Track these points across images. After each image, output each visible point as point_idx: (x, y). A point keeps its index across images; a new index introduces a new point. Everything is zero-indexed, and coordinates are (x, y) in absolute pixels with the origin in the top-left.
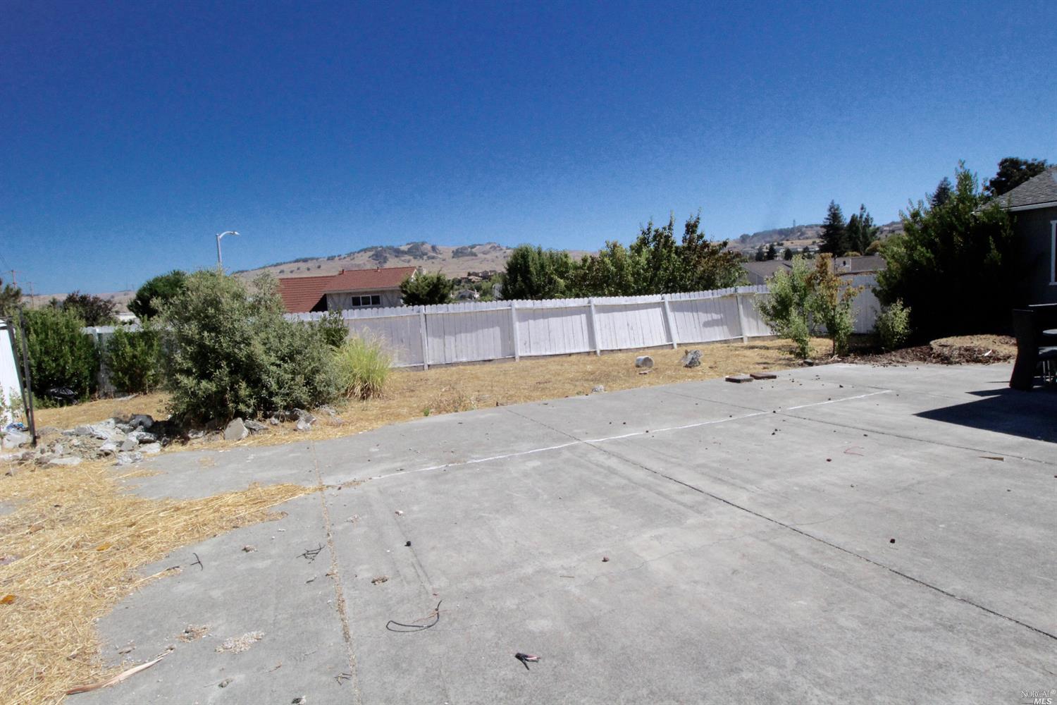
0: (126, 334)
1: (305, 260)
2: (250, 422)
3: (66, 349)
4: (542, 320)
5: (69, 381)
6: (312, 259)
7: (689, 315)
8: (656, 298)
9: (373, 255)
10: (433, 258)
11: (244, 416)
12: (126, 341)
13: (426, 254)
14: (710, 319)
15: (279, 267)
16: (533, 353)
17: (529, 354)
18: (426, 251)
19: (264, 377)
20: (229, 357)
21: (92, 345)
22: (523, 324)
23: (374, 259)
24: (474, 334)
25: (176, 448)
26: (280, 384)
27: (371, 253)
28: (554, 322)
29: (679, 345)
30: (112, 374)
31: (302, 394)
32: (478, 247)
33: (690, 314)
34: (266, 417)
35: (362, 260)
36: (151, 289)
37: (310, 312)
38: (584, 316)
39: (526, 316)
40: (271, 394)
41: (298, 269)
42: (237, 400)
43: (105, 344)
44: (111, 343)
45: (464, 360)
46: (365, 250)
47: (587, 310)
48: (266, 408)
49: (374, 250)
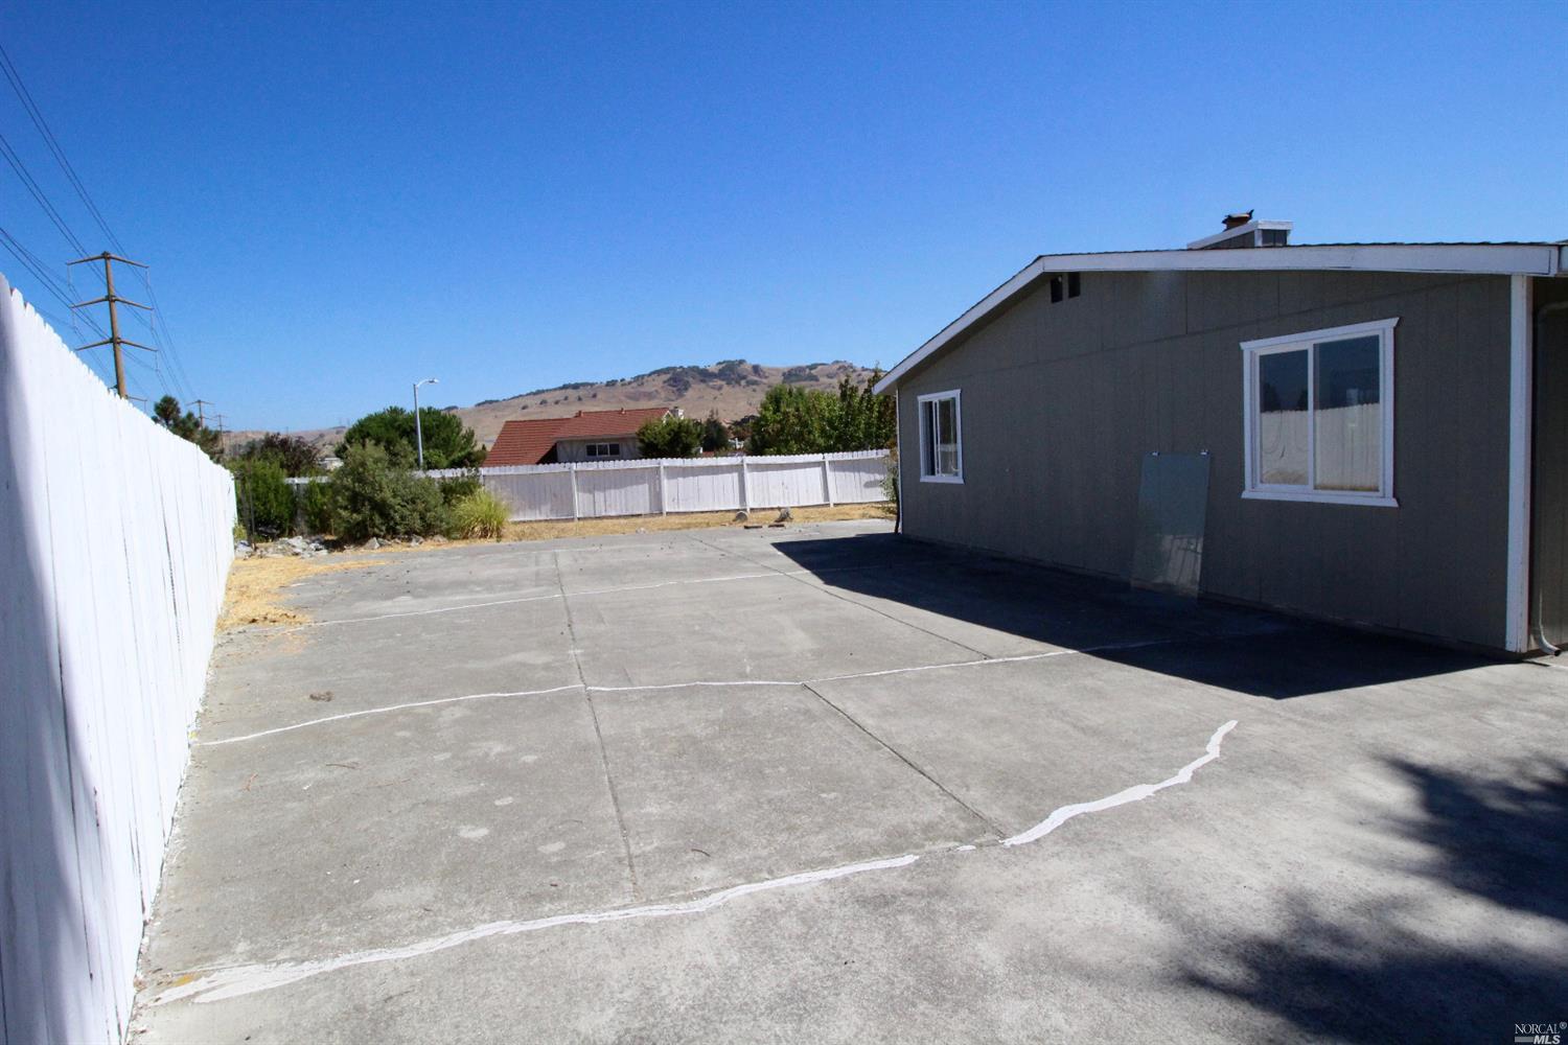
0: (318, 484)
1: (576, 387)
2: (381, 540)
3: (272, 496)
4: (691, 478)
5: (273, 523)
6: (585, 385)
7: (849, 475)
8: (818, 457)
9: (670, 379)
10: (755, 383)
11: (378, 536)
12: (318, 490)
13: (744, 378)
14: (872, 479)
15: (538, 396)
16: (681, 510)
17: (677, 510)
18: (745, 374)
19: (392, 512)
20: (371, 500)
21: (292, 493)
22: (673, 481)
23: (670, 385)
24: (623, 491)
25: (336, 554)
26: (403, 518)
27: (669, 376)
28: (704, 480)
29: (835, 505)
30: (307, 518)
31: (418, 525)
32: (820, 367)
33: (852, 474)
34: (393, 538)
35: (655, 386)
36: (360, 431)
37: (538, 463)
38: (736, 475)
39: (674, 473)
40: (396, 524)
41: (566, 398)
42: (374, 526)
43: (302, 493)
44: (306, 492)
45: (613, 514)
46: (658, 372)
47: (739, 469)
48: (392, 532)
49: (672, 372)
